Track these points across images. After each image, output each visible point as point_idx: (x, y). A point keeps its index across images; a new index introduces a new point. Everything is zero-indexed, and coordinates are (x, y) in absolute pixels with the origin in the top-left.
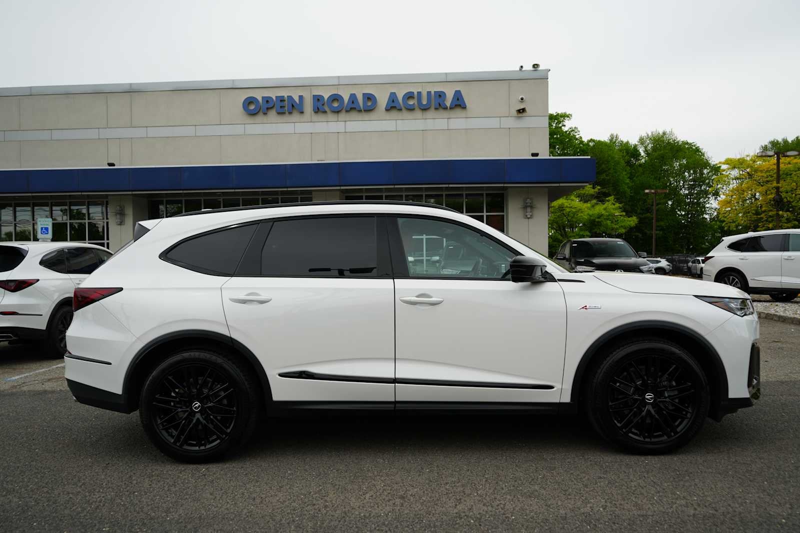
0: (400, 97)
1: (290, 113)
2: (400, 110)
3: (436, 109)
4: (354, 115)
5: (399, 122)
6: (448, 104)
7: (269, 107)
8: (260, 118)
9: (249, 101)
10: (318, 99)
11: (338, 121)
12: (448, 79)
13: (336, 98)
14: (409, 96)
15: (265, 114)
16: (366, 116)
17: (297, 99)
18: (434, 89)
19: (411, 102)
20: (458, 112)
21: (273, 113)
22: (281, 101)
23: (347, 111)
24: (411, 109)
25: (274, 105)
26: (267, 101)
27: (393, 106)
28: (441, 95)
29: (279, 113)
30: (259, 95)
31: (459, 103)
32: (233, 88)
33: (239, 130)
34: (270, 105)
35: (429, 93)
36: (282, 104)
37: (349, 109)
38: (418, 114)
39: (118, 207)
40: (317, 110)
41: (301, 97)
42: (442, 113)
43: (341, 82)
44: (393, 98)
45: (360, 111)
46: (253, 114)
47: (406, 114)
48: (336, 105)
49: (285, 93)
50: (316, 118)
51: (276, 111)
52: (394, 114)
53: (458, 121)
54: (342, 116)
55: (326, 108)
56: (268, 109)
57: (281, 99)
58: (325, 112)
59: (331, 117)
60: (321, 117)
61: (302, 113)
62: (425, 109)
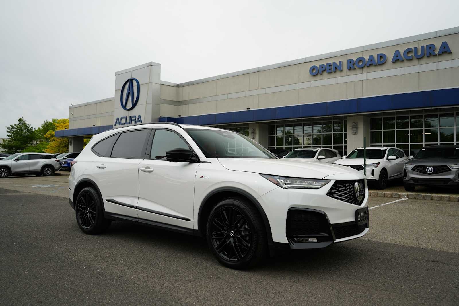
0: (402, 53)
1: (335, 72)
2: (403, 61)
3: (428, 57)
4: (372, 68)
5: (402, 69)
6: (437, 52)
7: (323, 70)
8: (319, 77)
9: (313, 68)
10: (350, 62)
11: (363, 73)
12: (437, 36)
13: (361, 60)
14: (409, 51)
15: (321, 74)
16: (379, 68)
17: (338, 63)
18: (425, 44)
19: (410, 55)
20: (446, 57)
21: (325, 73)
22: (330, 66)
23: (368, 67)
24: (410, 60)
25: (326, 68)
26: (322, 67)
27: (397, 59)
28: (431, 47)
29: (329, 73)
30: (317, 64)
31: (445, 50)
32: (305, 62)
33: (307, 85)
34: (323, 69)
35: (422, 47)
36: (331, 67)
37: (369, 65)
38: (415, 62)
39: (252, 130)
40: (350, 69)
41: (340, 62)
42: (432, 59)
43: (364, 50)
44: (397, 54)
45: (376, 65)
46: (315, 75)
47: (406, 63)
48: (361, 63)
49: (331, 61)
50: (349, 73)
51: (327, 72)
52: (399, 64)
53: (445, 63)
54: (365, 70)
55: (356, 67)
56: (322, 71)
57: (330, 65)
58: (355, 69)
59: (359, 71)
60: (352, 72)
61: (341, 71)
62: (420, 58)
